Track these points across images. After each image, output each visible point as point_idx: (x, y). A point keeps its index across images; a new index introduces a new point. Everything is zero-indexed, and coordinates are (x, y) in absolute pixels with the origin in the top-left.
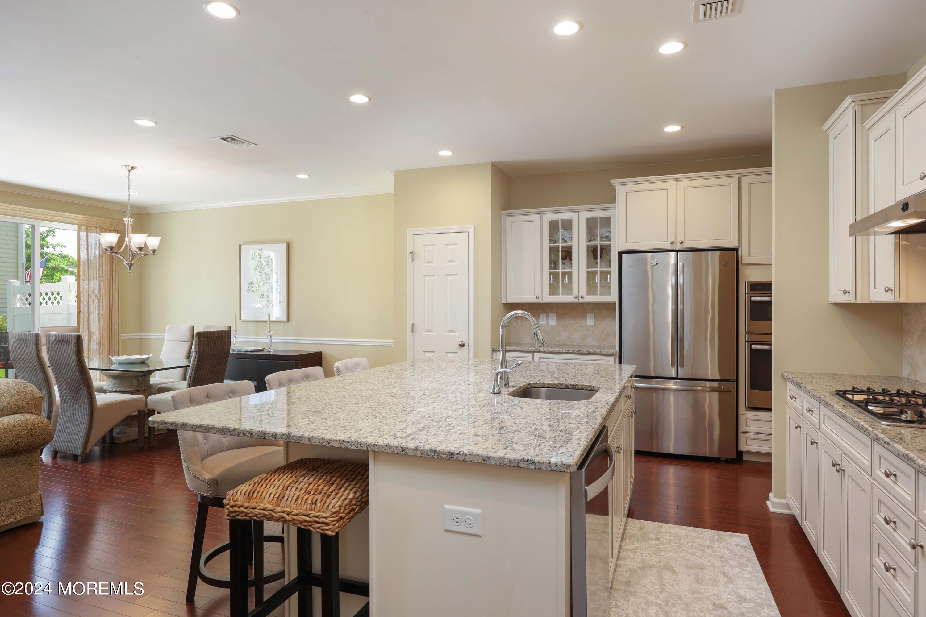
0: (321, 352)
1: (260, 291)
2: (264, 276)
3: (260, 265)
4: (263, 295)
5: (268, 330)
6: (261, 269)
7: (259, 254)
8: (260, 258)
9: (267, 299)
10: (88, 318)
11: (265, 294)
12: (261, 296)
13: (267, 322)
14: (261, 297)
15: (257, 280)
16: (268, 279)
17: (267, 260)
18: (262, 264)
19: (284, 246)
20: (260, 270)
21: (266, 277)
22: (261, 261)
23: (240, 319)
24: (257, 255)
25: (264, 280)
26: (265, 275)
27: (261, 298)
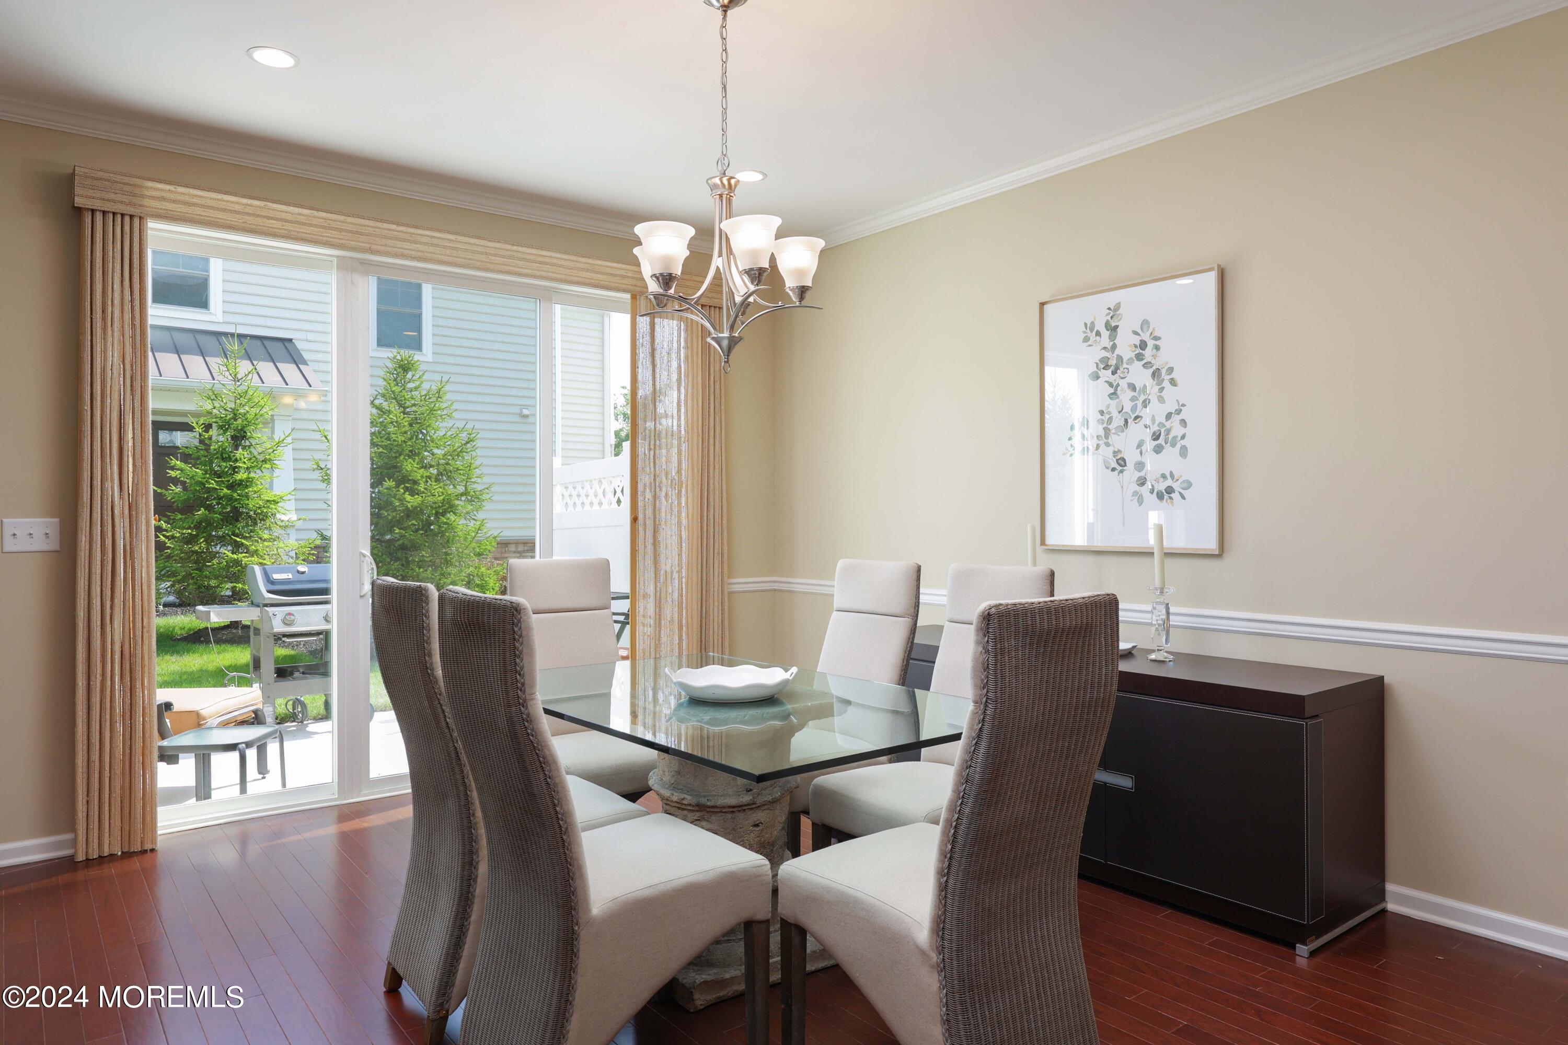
0: (1383, 677)
1: (1111, 449)
2: (1126, 396)
3: (1113, 362)
4: (1122, 462)
5: (1157, 583)
6: (1114, 373)
7: (1107, 326)
8: (1112, 337)
9: (1138, 474)
10: (655, 537)
11: (1132, 457)
12: (1114, 465)
13: (1152, 554)
14: (1113, 469)
15: (1102, 413)
16: (1139, 404)
17: (1136, 340)
18: (1120, 358)
19: (1211, 279)
20: (1112, 378)
21: (1133, 399)
22: (1114, 347)
23: (1043, 542)
24: (1100, 326)
25: (1127, 409)
26: (1131, 394)
27: (1116, 472)
